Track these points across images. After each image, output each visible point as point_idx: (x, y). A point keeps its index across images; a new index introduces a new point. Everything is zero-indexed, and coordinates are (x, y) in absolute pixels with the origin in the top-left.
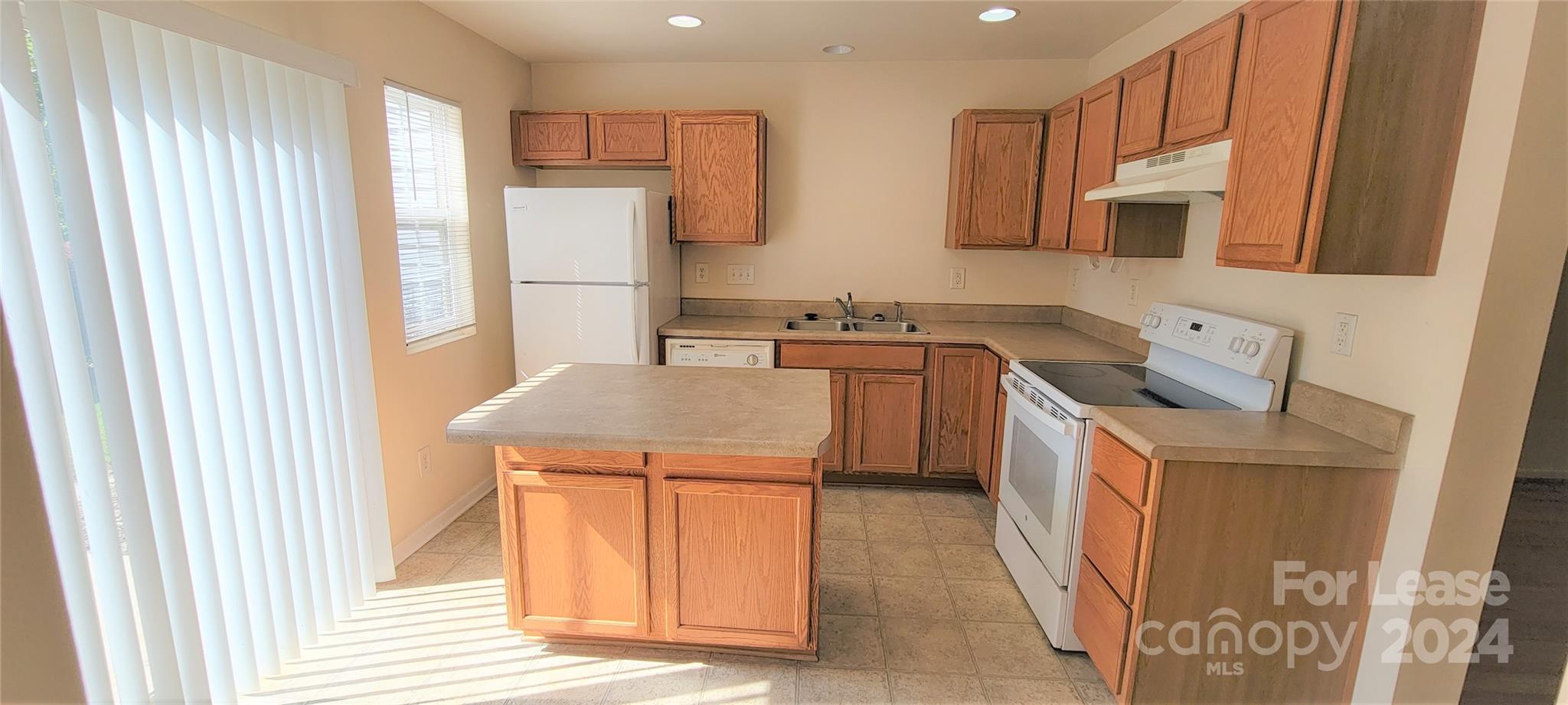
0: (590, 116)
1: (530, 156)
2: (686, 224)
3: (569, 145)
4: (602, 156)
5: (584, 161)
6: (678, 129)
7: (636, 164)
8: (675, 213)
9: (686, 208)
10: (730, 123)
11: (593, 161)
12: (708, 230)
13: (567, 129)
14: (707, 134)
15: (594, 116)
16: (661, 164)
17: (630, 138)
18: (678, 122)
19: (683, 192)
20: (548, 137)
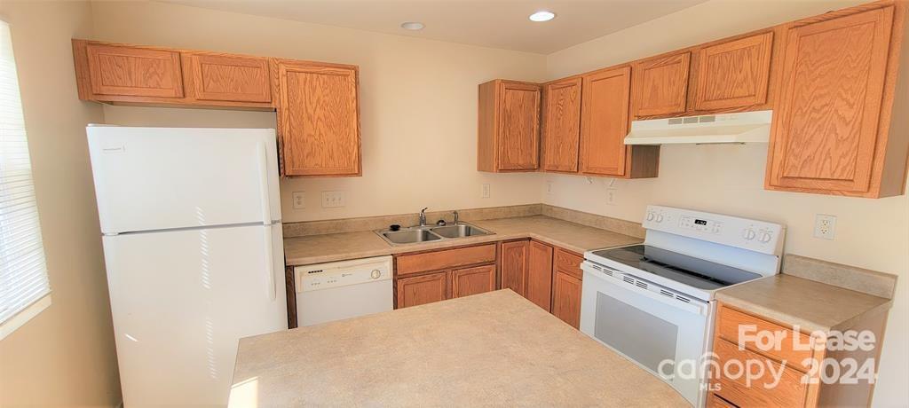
0: (182, 55)
1: (104, 90)
2: (295, 160)
3: (157, 82)
4: (199, 95)
5: (178, 100)
6: (283, 75)
7: (239, 104)
8: (283, 150)
9: (294, 146)
10: (332, 74)
11: (188, 100)
12: (316, 165)
13: (154, 65)
14: (311, 83)
15: (189, 55)
16: (267, 106)
17: (232, 80)
18: (283, 69)
19: (290, 132)
20: (130, 74)
